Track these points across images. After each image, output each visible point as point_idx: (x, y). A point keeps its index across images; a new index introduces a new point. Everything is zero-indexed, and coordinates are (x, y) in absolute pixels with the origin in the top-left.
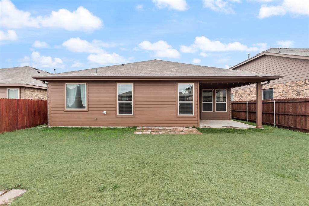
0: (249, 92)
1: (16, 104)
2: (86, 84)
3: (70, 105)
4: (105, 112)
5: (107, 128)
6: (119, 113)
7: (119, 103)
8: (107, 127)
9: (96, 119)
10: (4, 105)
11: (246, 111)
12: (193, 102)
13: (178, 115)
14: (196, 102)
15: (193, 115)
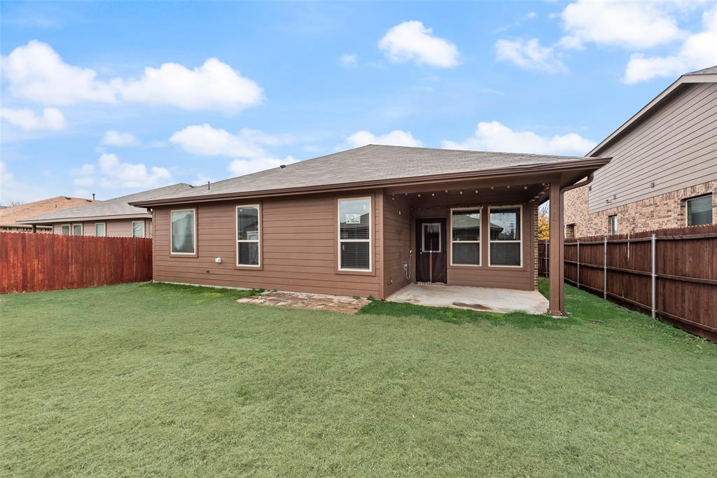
0: (652, 209)
1: (120, 245)
2: (194, 210)
3: (178, 246)
4: (218, 260)
5: (221, 289)
6: (240, 263)
7: (239, 243)
8: (222, 287)
9: (208, 272)
10: (102, 247)
11: (601, 266)
12: (370, 240)
13: (340, 269)
14: (375, 242)
15: (370, 270)
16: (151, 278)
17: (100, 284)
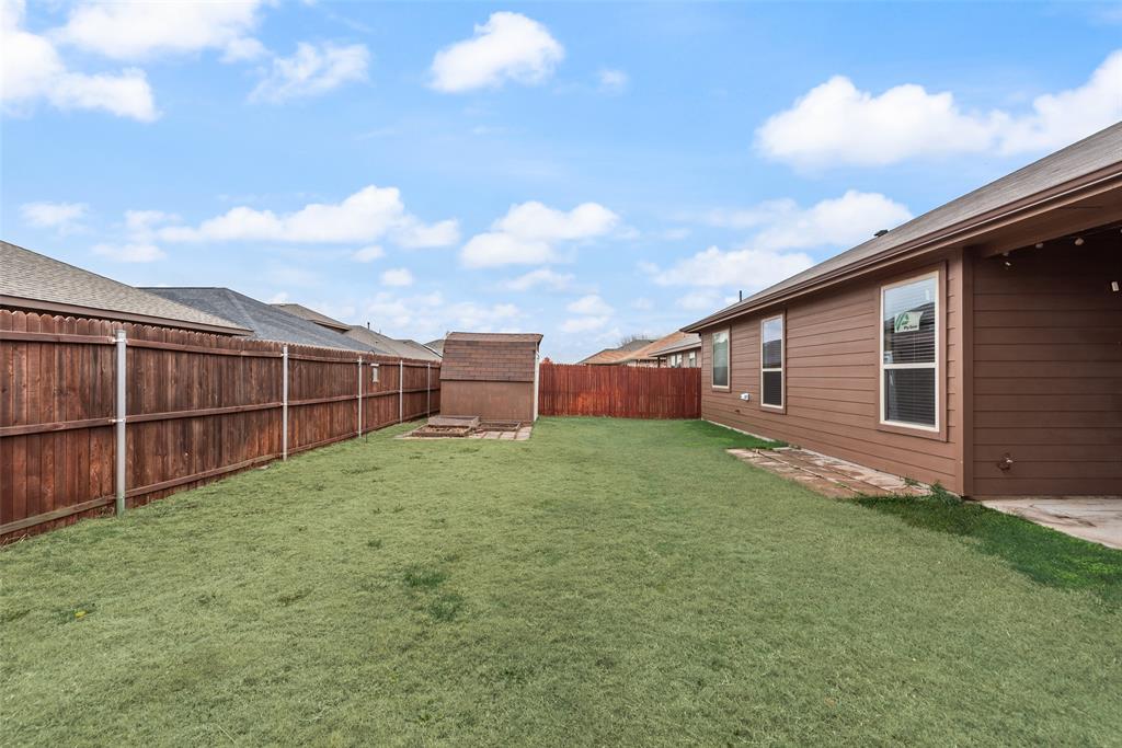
2: (728, 331)
4: (744, 396)
6: (765, 401)
7: (763, 373)
8: (749, 433)
9: (738, 411)
12: (935, 365)
13: (883, 421)
14: (947, 365)
15: (936, 429)
16: (698, 415)
17: (664, 417)
